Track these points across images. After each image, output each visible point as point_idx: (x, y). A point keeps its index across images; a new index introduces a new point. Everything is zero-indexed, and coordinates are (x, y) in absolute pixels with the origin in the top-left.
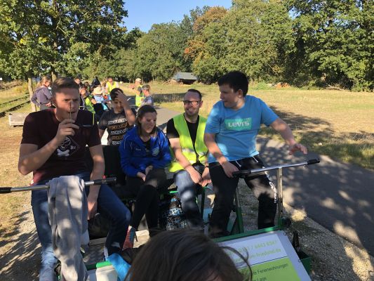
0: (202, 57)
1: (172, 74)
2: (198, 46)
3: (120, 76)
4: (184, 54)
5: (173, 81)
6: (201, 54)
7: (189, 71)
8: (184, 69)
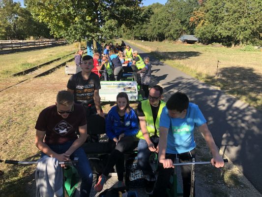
0: (203, 24)
1: (179, 35)
2: (200, 15)
3: (142, 36)
4: (190, 21)
5: (179, 41)
6: (202, 21)
7: (192, 34)
8: (189, 33)
